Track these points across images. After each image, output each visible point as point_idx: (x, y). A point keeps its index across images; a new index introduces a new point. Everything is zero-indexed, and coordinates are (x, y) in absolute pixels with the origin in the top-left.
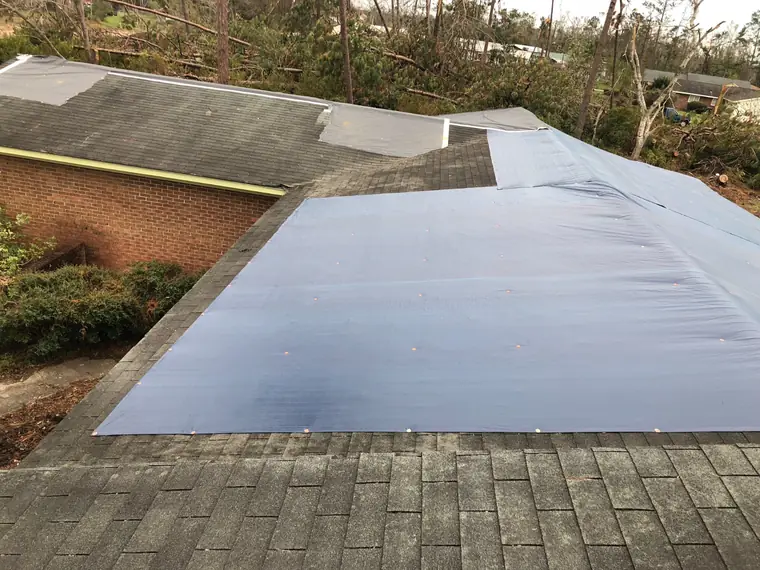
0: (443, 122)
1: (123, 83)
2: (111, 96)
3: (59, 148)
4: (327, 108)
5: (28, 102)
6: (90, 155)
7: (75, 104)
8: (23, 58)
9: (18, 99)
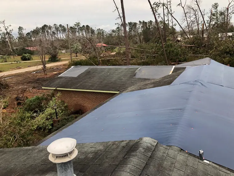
0: (173, 67)
1: (91, 69)
2: (88, 73)
3: (72, 87)
4: (139, 68)
5: (70, 77)
6: (78, 88)
7: (79, 76)
8: (72, 67)
9: (68, 77)
